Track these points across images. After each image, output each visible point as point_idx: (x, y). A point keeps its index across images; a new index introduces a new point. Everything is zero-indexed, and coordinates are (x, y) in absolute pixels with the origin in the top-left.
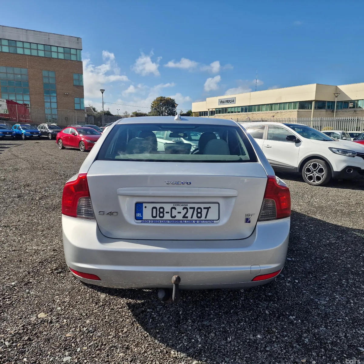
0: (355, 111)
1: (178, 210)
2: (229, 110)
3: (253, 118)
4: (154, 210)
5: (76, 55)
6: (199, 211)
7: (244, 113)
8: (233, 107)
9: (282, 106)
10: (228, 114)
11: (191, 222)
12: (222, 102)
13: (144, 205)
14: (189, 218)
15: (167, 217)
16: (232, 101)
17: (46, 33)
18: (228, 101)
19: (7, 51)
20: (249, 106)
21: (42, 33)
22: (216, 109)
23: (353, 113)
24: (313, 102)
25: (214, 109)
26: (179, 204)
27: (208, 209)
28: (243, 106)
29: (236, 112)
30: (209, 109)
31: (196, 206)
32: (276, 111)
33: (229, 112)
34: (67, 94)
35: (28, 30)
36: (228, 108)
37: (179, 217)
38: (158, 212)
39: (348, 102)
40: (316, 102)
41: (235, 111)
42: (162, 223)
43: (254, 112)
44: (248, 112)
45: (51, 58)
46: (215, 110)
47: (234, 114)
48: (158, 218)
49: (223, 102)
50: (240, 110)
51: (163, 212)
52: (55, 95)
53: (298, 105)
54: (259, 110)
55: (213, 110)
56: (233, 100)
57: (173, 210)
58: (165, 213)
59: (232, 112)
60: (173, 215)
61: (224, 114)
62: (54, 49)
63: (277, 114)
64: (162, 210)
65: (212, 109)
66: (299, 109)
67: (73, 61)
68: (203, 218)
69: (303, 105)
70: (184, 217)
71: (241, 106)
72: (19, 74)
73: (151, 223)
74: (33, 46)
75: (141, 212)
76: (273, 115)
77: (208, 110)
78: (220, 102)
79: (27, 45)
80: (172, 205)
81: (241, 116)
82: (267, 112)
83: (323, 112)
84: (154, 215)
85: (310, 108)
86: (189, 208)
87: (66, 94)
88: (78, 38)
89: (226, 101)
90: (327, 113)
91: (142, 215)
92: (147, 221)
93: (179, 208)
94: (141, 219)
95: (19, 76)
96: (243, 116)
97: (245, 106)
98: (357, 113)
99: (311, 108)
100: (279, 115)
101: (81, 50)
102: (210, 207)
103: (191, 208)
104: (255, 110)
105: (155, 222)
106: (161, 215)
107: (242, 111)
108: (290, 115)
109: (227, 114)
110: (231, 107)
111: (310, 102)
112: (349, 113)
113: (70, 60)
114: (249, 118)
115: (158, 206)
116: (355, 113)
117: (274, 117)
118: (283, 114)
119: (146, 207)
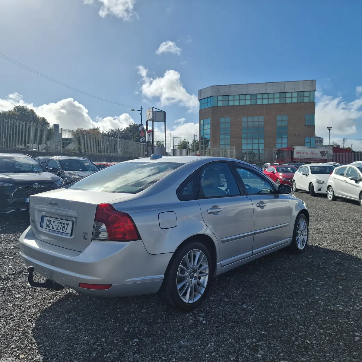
5: (310, 96)
6: (64, 225)
11: (59, 233)
17: (283, 82)
19: (250, 104)
21: (279, 83)
26: (57, 219)
27: (68, 224)
34: (298, 134)
35: (267, 83)
38: (49, 224)
45: (286, 104)
48: (48, 228)
52: (286, 136)
57: (54, 223)
60: (53, 227)
62: (288, 95)
67: (306, 102)
68: (64, 232)
70: (57, 229)
72: (257, 122)
74: (271, 96)
75: (43, 222)
79: (265, 96)
80: (54, 220)
87: (296, 134)
88: (312, 81)
91: (43, 224)
95: (257, 123)
101: (315, 91)
103: (61, 223)
113: (303, 103)
115: (49, 219)
119: (45, 219)
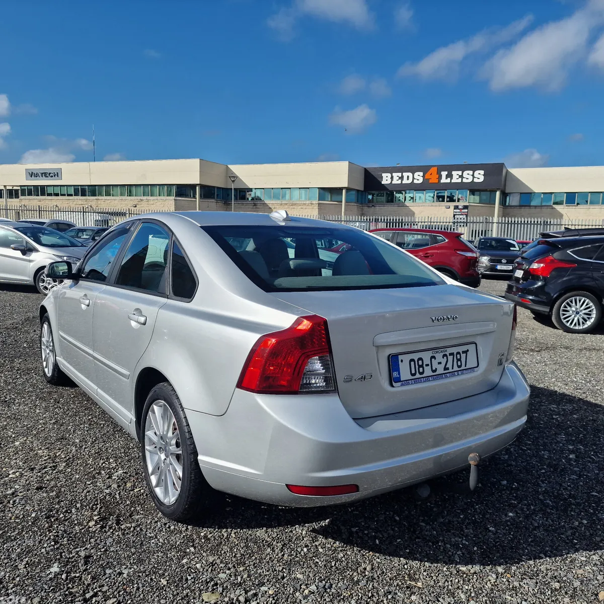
0: (255, 205)
1: (438, 360)
2: (50, 190)
3: (97, 208)
4: (412, 363)
6: (458, 356)
7: (80, 197)
8: (58, 186)
9: (149, 189)
10: (50, 197)
11: (453, 374)
12: (32, 174)
13: (400, 357)
14: (451, 370)
15: (428, 372)
16: (55, 175)
18: (45, 174)
20: (88, 186)
22: (21, 186)
23: (252, 207)
24: (197, 188)
25: (17, 186)
26: (438, 350)
27: (466, 352)
28: (79, 186)
29: (64, 195)
30: (5, 186)
31: (454, 350)
32: (139, 198)
33: (49, 195)
36: (47, 186)
37: (441, 370)
38: (417, 367)
39: (243, 190)
40: (202, 187)
41: (62, 193)
42: (424, 382)
43: (100, 198)
44: (87, 197)
46: (19, 188)
47: (60, 197)
48: (418, 375)
49: (36, 175)
50: (72, 191)
51: (422, 366)
53: (174, 190)
54: (108, 194)
55: (15, 188)
56: (56, 173)
57: (433, 360)
58: (424, 366)
59: (57, 195)
60: (434, 369)
61: (40, 197)
63: (141, 203)
64: (420, 363)
65: (13, 186)
66: (176, 196)
68: (463, 367)
69: (183, 190)
70: (446, 369)
71: (74, 186)
73: (412, 384)
75: (398, 370)
76: (135, 203)
77: (3, 188)
78: (28, 174)
80: (430, 354)
81: (75, 203)
82: (123, 198)
83: (212, 203)
84: (413, 372)
85: (192, 196)
86: (448, 355)
89: (42, 174)
90: (218, 205)
91: (399, 374)
92: (407, 382)
93: (439, 357)
94: (398, 380)
96: (80, 202)
97: (81, 186)
98: (257, 207)
99: (194, 197)
100: (144, 204)
102: (468, 351)
103: (450, 354)
104: (100, 194)
105: (416, 381)
106: (421, 370)
107: (76, 194)
108: (162, 205)
109: (46, 197)
110: (54, 186)
111: (193, 187)
112: (247, 207)
114: (91, 207)
115: (416, 356)
116: (255, 207)
117: (136, 207)
118: (152, 203)
119: (402, 361)
